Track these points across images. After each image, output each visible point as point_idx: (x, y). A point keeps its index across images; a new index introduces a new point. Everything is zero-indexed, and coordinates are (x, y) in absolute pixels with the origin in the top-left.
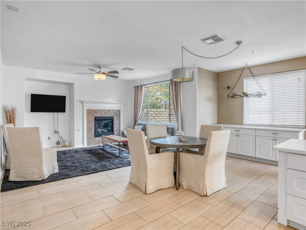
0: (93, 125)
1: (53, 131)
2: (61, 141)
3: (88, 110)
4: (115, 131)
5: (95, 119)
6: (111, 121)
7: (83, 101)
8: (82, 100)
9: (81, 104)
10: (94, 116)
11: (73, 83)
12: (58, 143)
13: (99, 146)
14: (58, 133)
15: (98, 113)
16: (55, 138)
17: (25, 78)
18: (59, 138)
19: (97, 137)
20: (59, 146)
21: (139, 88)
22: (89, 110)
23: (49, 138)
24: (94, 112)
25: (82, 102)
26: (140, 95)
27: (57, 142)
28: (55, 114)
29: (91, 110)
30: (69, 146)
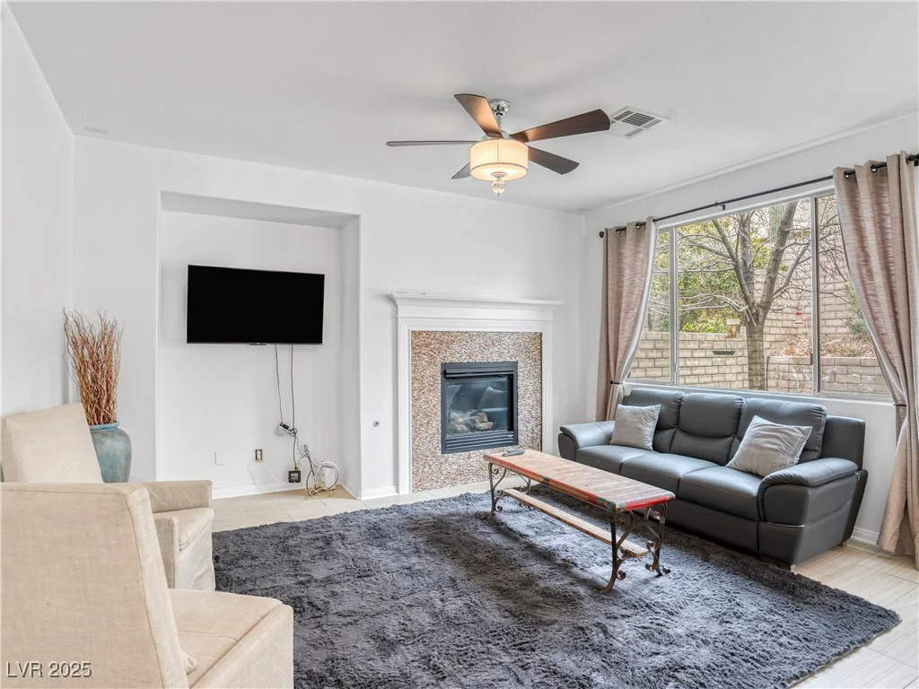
0: (435, 399)
1: (275, 423)
2: (304, 468)
3: (416, 334)
4: (521, 426)
5: (444, 373)
6: (505, 379)
7: (395, 295)
8: (391, 288)
9: (388, 308)
10: (439, 361)
11: (357, 217)
12: (294, 476)
13: (466, 498)
14: (294, 432)
15: (455, 347)
16: (282, 455)
17: (163, 193)
18: (298, 456)
19: (452, 451)
20: (295, 486)
21: (630, 234)
22: (420, 333)
23: (259, 455)
24: (442, 342)
25: (391, 299)
26: (633, 268)
27: (290, 472)
28: (284, 350)
29: (428, 333)
30: (338, 490)
